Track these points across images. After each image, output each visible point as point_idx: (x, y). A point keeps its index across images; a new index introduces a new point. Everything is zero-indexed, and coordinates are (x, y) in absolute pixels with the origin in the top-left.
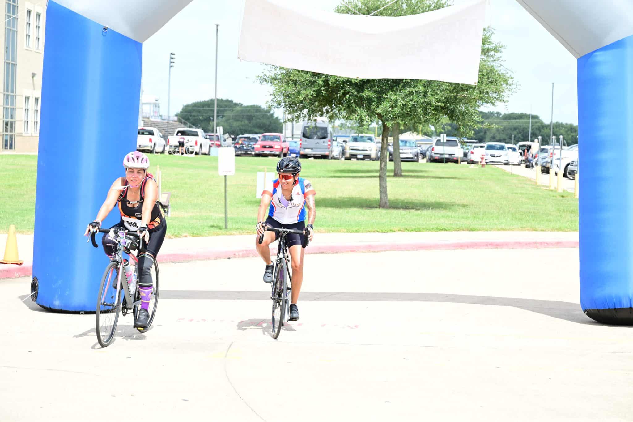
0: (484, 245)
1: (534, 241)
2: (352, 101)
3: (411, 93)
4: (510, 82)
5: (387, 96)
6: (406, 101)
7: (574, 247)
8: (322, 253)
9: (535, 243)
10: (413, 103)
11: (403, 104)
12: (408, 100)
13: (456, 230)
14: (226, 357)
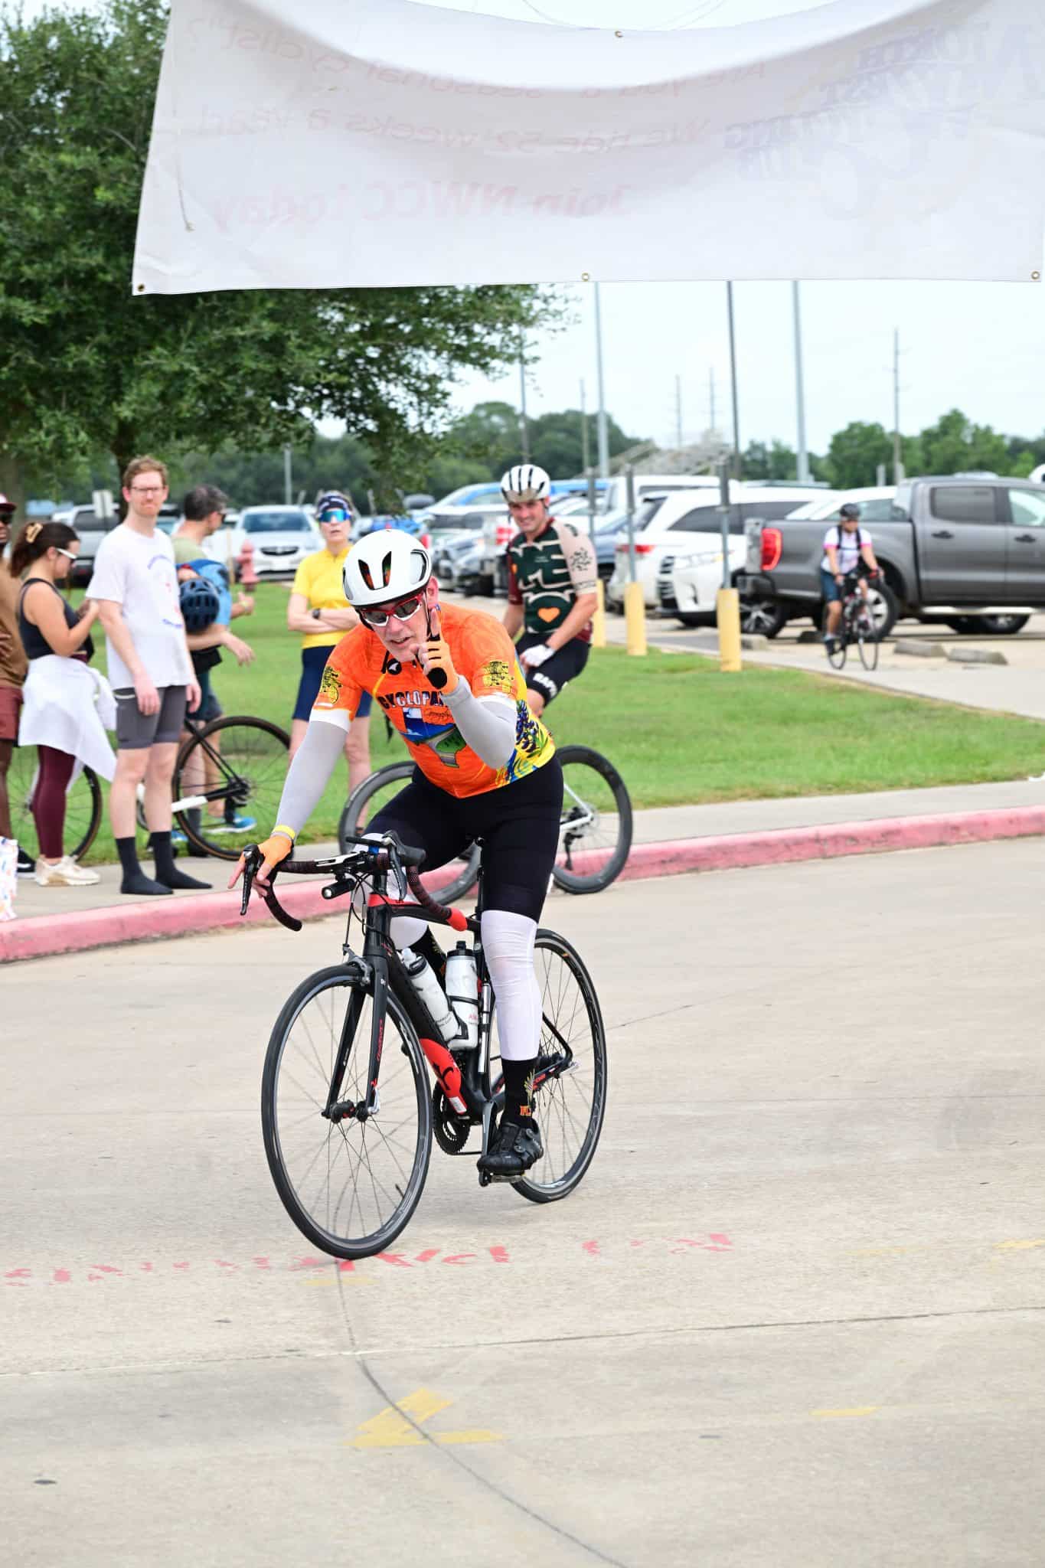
0: (653, 864)
1: (810, 832)
2: (24, 387)
3: (231, 346)
4: (543, 290)
5: (146, 362)
6: (215, 377)
7: (941, 844)
8: (134, 941)
9: (817, 840)
10: (239, 381)
11: (204, 390)
12: (220, 373)
14: (426, 1436)
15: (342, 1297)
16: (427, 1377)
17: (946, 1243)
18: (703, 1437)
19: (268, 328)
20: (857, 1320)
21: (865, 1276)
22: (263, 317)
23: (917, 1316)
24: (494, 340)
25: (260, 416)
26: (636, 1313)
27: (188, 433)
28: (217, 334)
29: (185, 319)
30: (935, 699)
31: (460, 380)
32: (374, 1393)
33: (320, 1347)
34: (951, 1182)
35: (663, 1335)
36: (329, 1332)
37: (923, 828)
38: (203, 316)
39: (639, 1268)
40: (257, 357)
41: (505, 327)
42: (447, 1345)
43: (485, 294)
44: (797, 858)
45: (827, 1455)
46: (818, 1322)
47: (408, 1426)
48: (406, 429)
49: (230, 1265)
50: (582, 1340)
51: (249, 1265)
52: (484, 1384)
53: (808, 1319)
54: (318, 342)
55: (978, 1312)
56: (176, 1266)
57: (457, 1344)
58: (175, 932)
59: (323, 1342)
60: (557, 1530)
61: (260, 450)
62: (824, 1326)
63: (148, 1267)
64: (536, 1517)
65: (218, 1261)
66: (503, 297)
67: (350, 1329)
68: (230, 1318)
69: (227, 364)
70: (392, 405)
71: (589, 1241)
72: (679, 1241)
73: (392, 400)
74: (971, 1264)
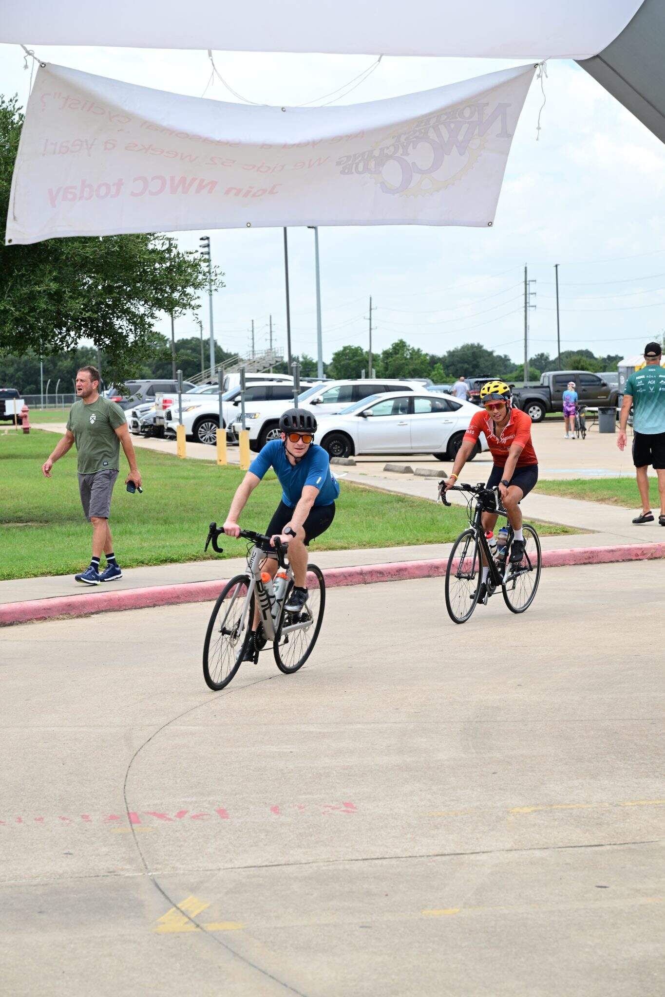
1: (358, 569)
3: (32, 297)
4: (204, 266)
6: (24, 313)
7: (429, 576)
9: (361, 573)
11: (18, 321)
12: (26, 311)
13: (190, 559)
14: (198, 926)
15: (136, 839)
16: (194, 889)
17: (481, 809)
18: (361, 927)
19: (54, 286)
20: (437, 855)
21: (438, 828)
22: (51, 280)
23: (472, 853)
24: (176, 295)
25: (49, 335)
26: (307, 850)
27: (7, 344)
28: (25, 290)
29: (7, 282)
30: (412, 496)
31: (156, 318)
32: (163, 899)
33: (128, 870)
34: (476, 772)
35: (328, 863)
36: (131, 861)
37: (419, 567)
38: (17, 280)
39: (306, 823)
40: (47, 302)
41: (183, 288)
42: (202, 869)
43: (172, 270)
44: (351, 583)
45: (436, 939)
46: (416, 857)
47: (186, 920)
48: (127, 344)
49: (67, 819)
50: (280, 867)
51: (78, 819)
52: (227, 893)
53: (411, 855)
54: (80, 294)
55: (507, 851)
56: (36, 819)
57: (207, 868)
58: (8, 622)
59: (128, 867)
60: (285, 985)
61: (47, 355)
62: (420, 859)
63: (20, 820)
64: (270, 976)
65: (60, 817)
66: (182, 272)
67: (143, 859)
68: (71, 851)
69: (30, 306)
70: (120, 331)
71: (274, 806)
72: (325, 807)
73: (120, 328)
74: (497, 822)
